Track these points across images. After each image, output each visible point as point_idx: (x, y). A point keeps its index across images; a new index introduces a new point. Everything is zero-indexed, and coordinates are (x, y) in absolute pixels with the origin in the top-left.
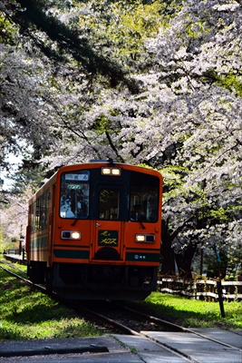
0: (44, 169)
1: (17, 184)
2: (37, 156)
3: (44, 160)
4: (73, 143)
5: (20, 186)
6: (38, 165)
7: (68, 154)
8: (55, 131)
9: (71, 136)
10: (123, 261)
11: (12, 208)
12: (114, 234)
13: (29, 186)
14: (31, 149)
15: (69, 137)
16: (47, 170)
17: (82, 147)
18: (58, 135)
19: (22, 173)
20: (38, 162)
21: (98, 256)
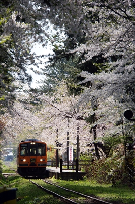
0: (80, 60)
1: (49, 80)
2: (70, 44)
3: (80, 49)
4: (112, 25)
5: (53, 82)
6: (72, 55)
7: (108, 40)
8: (90, 12)
9: (111, 16)
10: (37, 166)
11: (45, 110)
12: (34, 159)
13: (63, 82)
14: (63, 36)
15: (108, 19)
16: (83, 62)
17: (125, 29)
18: (94, 17)
19: (53, 65)
20: (72, 52)
21: (30, 165)
